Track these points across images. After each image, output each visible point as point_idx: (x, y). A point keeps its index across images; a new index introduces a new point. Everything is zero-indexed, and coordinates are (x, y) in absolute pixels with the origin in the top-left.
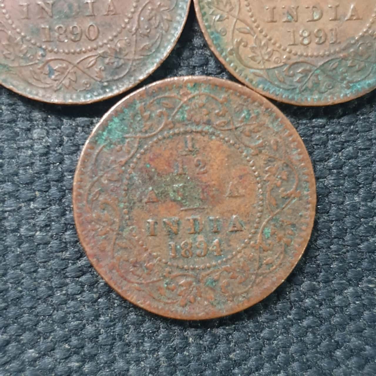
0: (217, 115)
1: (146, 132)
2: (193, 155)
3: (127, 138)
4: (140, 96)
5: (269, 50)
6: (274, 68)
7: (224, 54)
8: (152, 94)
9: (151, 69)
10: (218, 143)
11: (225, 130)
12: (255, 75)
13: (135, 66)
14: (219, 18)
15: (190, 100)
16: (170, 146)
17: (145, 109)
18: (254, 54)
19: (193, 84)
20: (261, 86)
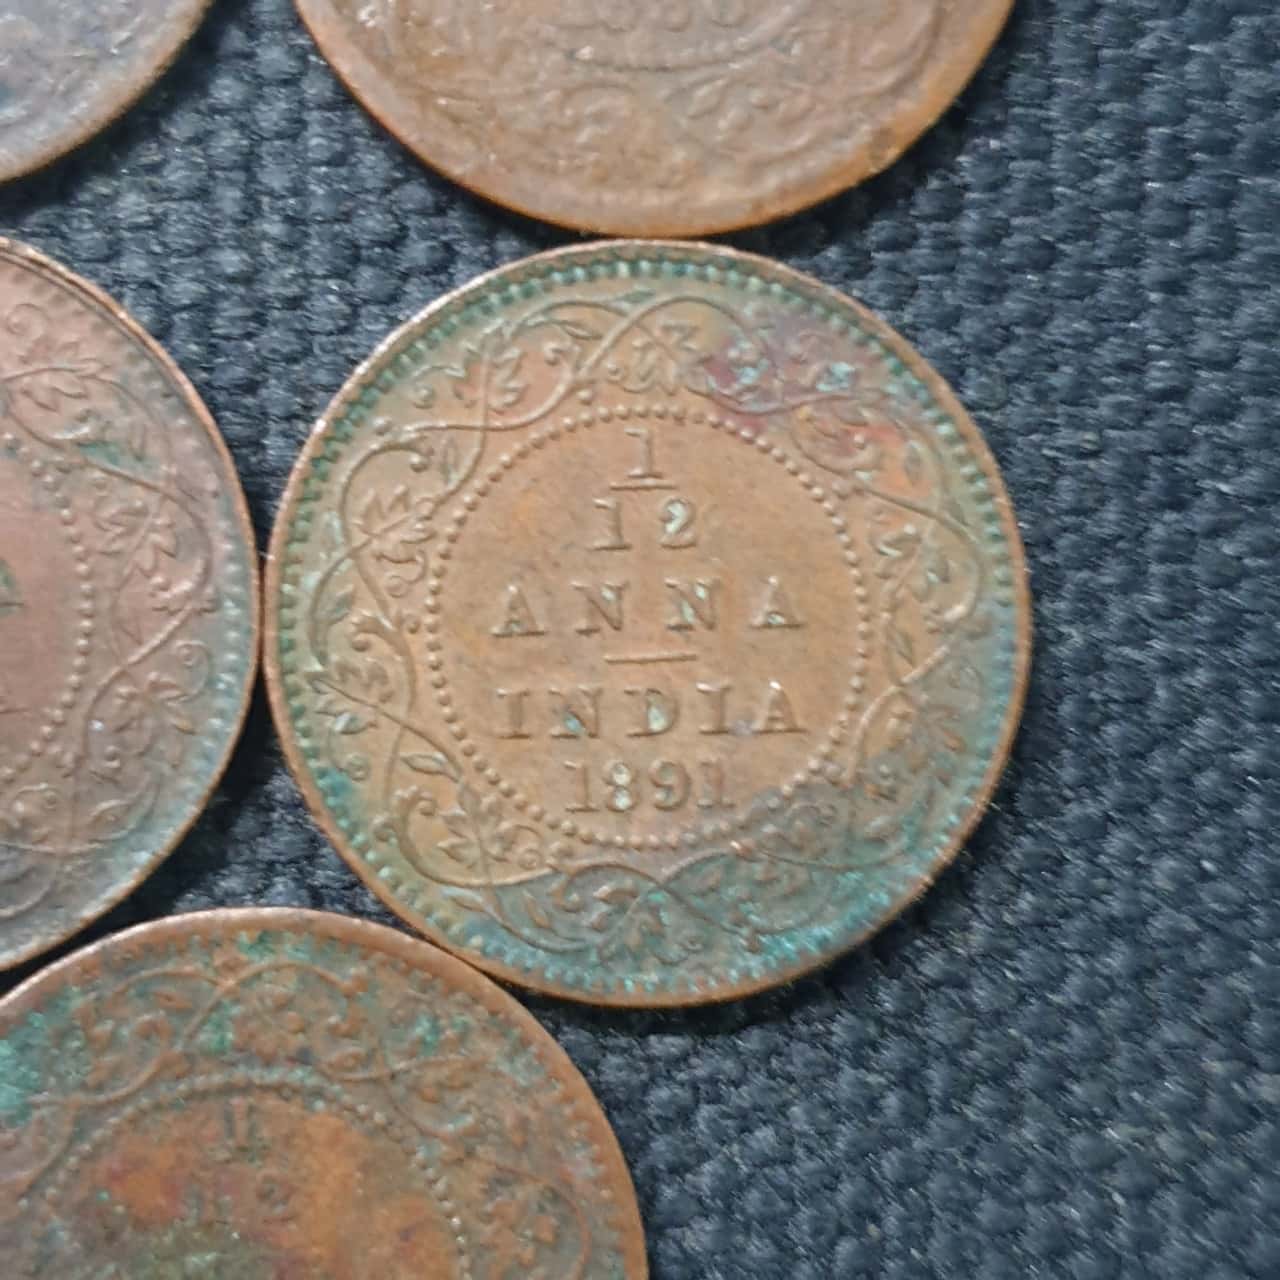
0: (333, 1031)
1: (99, 1088)
2: (252, 1160)
3: (37, 1106)
4: (86, 971)
5: (505, 825)
6: (520, 884)
7: (360, 838)
8: (122, 965)
9: (123, 884)
10: (333, 1122)
11: (357, 1082)
12: (458, 903)
13: (69, 876)
14: (347, 725)
15: (244, 983)
16: (176, 1133)
17: (99, 1012)
18: (455, 840)
19: (257, 934)
20: (476, 941)
